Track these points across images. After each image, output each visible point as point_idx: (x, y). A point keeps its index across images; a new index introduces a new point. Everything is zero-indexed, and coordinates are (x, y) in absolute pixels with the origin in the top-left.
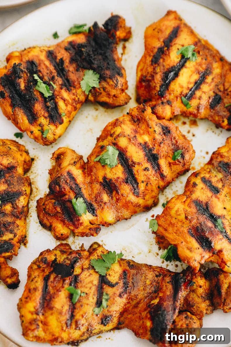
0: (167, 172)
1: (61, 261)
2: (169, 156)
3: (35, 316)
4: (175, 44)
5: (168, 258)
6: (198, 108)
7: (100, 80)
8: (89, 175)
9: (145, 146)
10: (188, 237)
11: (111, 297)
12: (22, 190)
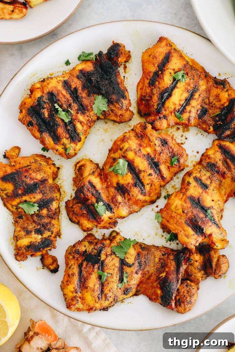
0: (167, 174)
1: (90, 251)
2: (168, 162)
3: (75, 294)
4: (167, 69)
5: (171, 240)
6: (189, 120)
7: (109, 104)
8: (106, 181)
9: (148, 156)
10: (185, 227)
11: (130, 275)
12: (54, 197)
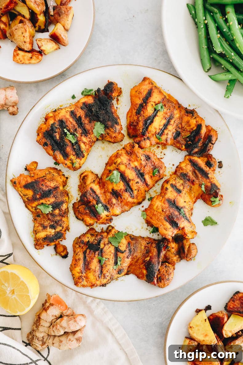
0: (150, 182)
1: (92, 241)
2: (151, 173)
3: (81, 274)
4: (150, 102)
5: (153, 232)
6: (166, 140)
7: (105, 128)
8: (103, 188)
9: (136, 169)
10: (164, 222)
11: (122, 259)
12: (64, 200)
